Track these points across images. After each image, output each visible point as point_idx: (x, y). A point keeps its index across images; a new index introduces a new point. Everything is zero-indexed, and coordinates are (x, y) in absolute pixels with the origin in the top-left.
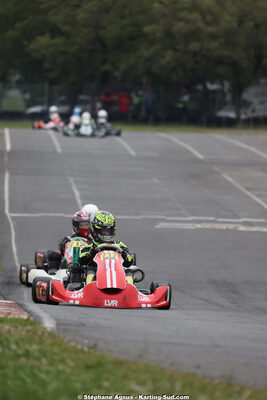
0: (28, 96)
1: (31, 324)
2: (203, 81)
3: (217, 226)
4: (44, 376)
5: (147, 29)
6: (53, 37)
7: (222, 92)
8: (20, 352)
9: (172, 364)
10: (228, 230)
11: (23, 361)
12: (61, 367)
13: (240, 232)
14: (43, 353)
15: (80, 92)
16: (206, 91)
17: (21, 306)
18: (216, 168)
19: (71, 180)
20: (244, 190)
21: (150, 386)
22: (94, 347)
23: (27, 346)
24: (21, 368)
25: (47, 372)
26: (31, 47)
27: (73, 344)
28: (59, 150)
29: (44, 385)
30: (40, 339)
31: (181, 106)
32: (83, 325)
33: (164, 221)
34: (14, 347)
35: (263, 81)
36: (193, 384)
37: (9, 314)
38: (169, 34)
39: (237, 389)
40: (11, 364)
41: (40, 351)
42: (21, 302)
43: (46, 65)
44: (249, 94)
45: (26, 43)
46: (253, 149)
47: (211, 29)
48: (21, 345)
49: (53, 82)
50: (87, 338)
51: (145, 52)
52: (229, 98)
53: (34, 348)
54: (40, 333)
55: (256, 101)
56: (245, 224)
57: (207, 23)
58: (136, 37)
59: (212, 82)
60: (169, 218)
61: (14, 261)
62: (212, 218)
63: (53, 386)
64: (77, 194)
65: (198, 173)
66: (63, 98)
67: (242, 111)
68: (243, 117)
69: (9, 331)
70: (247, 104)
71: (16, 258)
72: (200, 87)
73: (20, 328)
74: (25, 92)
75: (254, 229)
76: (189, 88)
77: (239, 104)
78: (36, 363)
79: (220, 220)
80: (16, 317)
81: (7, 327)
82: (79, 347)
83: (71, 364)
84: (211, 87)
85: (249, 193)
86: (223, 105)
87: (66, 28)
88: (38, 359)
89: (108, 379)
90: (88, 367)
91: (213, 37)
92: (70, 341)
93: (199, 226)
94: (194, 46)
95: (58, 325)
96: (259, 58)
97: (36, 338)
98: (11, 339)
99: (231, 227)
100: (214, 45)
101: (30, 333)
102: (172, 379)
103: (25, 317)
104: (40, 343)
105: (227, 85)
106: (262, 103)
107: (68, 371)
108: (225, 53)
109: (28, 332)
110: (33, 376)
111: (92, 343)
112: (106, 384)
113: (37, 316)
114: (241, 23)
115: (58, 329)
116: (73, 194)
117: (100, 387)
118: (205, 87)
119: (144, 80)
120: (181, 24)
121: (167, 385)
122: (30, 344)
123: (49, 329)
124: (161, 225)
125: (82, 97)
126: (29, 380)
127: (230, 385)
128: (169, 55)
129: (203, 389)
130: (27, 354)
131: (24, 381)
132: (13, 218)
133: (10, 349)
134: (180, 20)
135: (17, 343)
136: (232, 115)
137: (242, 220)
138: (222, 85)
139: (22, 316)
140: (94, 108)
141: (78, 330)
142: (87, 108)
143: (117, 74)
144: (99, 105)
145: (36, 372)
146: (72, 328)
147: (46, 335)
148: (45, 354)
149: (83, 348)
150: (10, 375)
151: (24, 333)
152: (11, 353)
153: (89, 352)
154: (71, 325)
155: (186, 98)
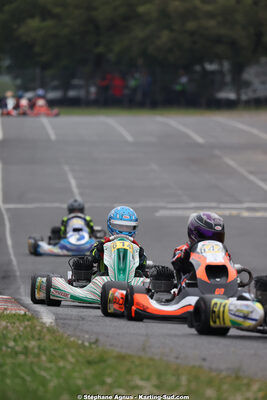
0: (19, 82)
1: (28, 320)
2: (201, 61)
3: (220, 213)
4: (43, 373)
5: (141, 9)
6: (44, 19)
7: (221, 72)
8: (17, 348)
9: (177, 357)
10: (230, 216)
11: (21, 358)
12: (61, 364)
14: (43, 350)
15: (73, 76)
16: (205, 73)
17: (18, 302)
19: (66, 168)
20: (246, 174)
22: (97, 341)
23: (25, 343)
24: (20, 365)
25: (46, 369)
26: (22, 30)
27: (72, 339)
28: (53, 137)
29: (44, 382)
30: (40, 335)
31: (178, 88)
32: (83, 319)
33: (164, 209)
34: (12, 344)
35: (263, 60)
37: (6, 309)
38: (164, 14)
40: (9, 361)
41: (39, 347)
43: (37, 49)
44: (249, 74)
45: (15, 26)
47: (208, 8)
48: (20, 343)
49: (45, 67)
50: (87, 332)
51: (139, 32)
52: (228, 78)
53: (33, 344)
54: (38, 328)
55: (256, 83)
56: (249, 210)
58: (131, 17)
59: (211, 62)
60: (169, 205)
61: (8, 254)
62: (214, 205)
63: (53, 384)
64: (73, 182)
66: (55, 83)
67: (243, 91)
68: (244, 97)
69: (7, 327)
70: (247, 84)
71: (11, 251)
72: (198, 68)
73: (17, 324)
74: (16, 78)
76: (188, 68)
77: (240, 84)
78: (35, 360)
79: (223, 206)
80: (14, 312)
81: (4, 323)
82: (80, 342)
83: (73, 360)
84: (210, 67)
85: (252, 178)
86: (222, 86)
87: (57, 10)
88: (38, 356)
89: (110, 375)
90: (89, 363)
91: (211, 15)
92: (70, 336)
94: (191, 25)
95: (56, 319)
96: (259, 36)
97: (35, 333)
98: (9, 335)
99: (234, 213)
100: (212, 23)
101: (28, 329)
103: (22, 312)
104: (39, 339)
105: (226, 65)
106: (263, 83)
107: (69, 367)
109: (25, 328)
110: (33, 373)
111: (93, 340)
112: (109, 380)
113: (35, 311)
115: (57, 325)
116: (69, 183)
117: (103, 383)
118: (204, 69)
119: (140, 61)
122: (29, 340)
124: (161, 213)
125: (76, 82)
126: (28, 379)
128: (165, 36)
130: (26, 351)
131: (23, 380)
132: (8, 210)
133: (7, 347)
135: (15, 340)
136: (232, 96)
137: (245, 206)
138: (221, 64)
139: (18, 311)
140: (88, 92)
141: (78, 325)
142: (81, 93)
143: (112, 57)
144: (93, 90)
145: (36, 369)
146: (72, 322)
147: (45, 330)
148: (44, 351)
149: (83, 343)
150: (9, 372)
151: (21, 329)
152: (9, 350)
153: (90, 347)
154: (71, 319)
155: (184, 80)
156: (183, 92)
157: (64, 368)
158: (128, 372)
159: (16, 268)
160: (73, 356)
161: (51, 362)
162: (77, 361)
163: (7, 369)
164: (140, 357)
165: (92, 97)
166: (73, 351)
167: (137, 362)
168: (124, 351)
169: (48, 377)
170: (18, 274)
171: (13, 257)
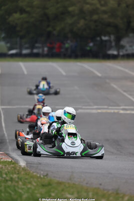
0: (9, 45)
1: (13, 164)
2: (100, 35)
3: (109, 111)
4: (20, 191)
5: (70, 9)
7: (110, 41)
8: (7, 178)
9: (87, 184)
10: (114, 113)
11: (9, 183)
12: (29, 186)
13: (121, 114)
15: (36, 42)
16: (102, 41)
17: (8, 155)
18: (108, 81)
20: (122, 92)
21: (76, 195)
22: (47, 175)
23: (11, 176)
24: (9, 187)
25: (22, 189)
26: (11, 19)
27: (35, 174)
28: (26, 73)
29: (21, 195)
30: (18, 171)
31: (88, 48)
32: (40, 164)
33: (81, 109)
34: (4, 176)
35: (131, 35)
36: (98, 193)
37: (2, 159)
38: (82, 11)
39: (121, 195)
40: (3, 184)
41: (18, 178)
42: (7, 152)
43: (18, 29)
44: (124, 42)
45: (7, 17)
46: (127, 71)
47: (104, 8)
48: (8, 176)
49: (22, 38)
50: (42, 170)
51: (69, 21)
52: (113, 44)
53: (15, 176)
54: (18, 168)
55: (128, 46)
56: (123, 109)
57: (102, 5)
58: (65, 13)
59: (105, 36)
60: (84, 107)
61: (3, 131)
62: (106, 107)
63: (25, 196)
64: (35, 95)
65: (99, 84)
66: (27, 46)
67: (120, 50)
68: (121, 53)
69: (2, 168)
70: (123, 47)
71: (4, 129)
72: (98, 39)
73: (7, 166)
74: (7, 43)
75: (128, 112)
76: (93, 39)
77: (119, 47)
78: (16, 184)
79: (110, 107)
80: (5, 160)
82: (39, 175)
83: (35, 184)
84: (104, 38)
85: (125, 94)
86: (110, 48)
87: (28, 9)
88: (17, 182)
89: (53, 192)
90: (43, 186)
91: (105, 12)
92: (33, 172)
93: (99, 111)
94: (95, 17)
95: (27, 164)
97: (16, 171)
98: (3, 172)
99: (116, 111)
100: (105, 16)
101: (13, 168)
102: (87, 191)
103: (10, 160)
104: (18, 174)
105: (113, 37)
106: (131, 46)
107: (33, 188)
108: (111, 20)
109: (11, 168)
110: (15, 190)
111: (45, 174)
112: (53, 194)
113: (16, 160)
114: (119, 5)
115: (27, 166)
116: (33, 96)
117: (50, 196)
118: (101, 39)
119: (69, 35)
120: (88, 6)
121: (85, 194)
122: (13, 174)
123: (23, 167)
124: (80, 111)
125: (37, 45)
126: (12, 193)
127: (117, 194)
128: (82, 23)
129: (103, 196)
130: (12, 180)
131: (10, 194)
132: (3, 109)
133: (2, 177)
134: (88, 3)
135: (6, 174)
136: (115, 53)
137: (122, 107)
138: (110, 37)
139: (8, 160)
140: (43, 51)
141: (38, 167)
142: (40, 51)
143: (55, 33)
144: (46, 49)
145: (17, 189)
146: (35, 165)
147: (21, 169)
148: (21, 180)
149: (40, 176)
150: (3, 190)
151: (9, 168)
152: (3, 179)
153: (44, 178)
154: (34, 164)
155: (91, 44)
156: (90, 51)
157: (30, 188)
158: (63, 190)
159: (7, 138)
160: (35, 182)
161: (24, 185)
162: (37, 185)
163: (2, 188)
164: (69, 183)
165: (46, 52)
166: (35, 179)
167: (67, 185)
168: (60, 180)
169: (23, 193)
170: (8, 141)
171: (5, 132)
